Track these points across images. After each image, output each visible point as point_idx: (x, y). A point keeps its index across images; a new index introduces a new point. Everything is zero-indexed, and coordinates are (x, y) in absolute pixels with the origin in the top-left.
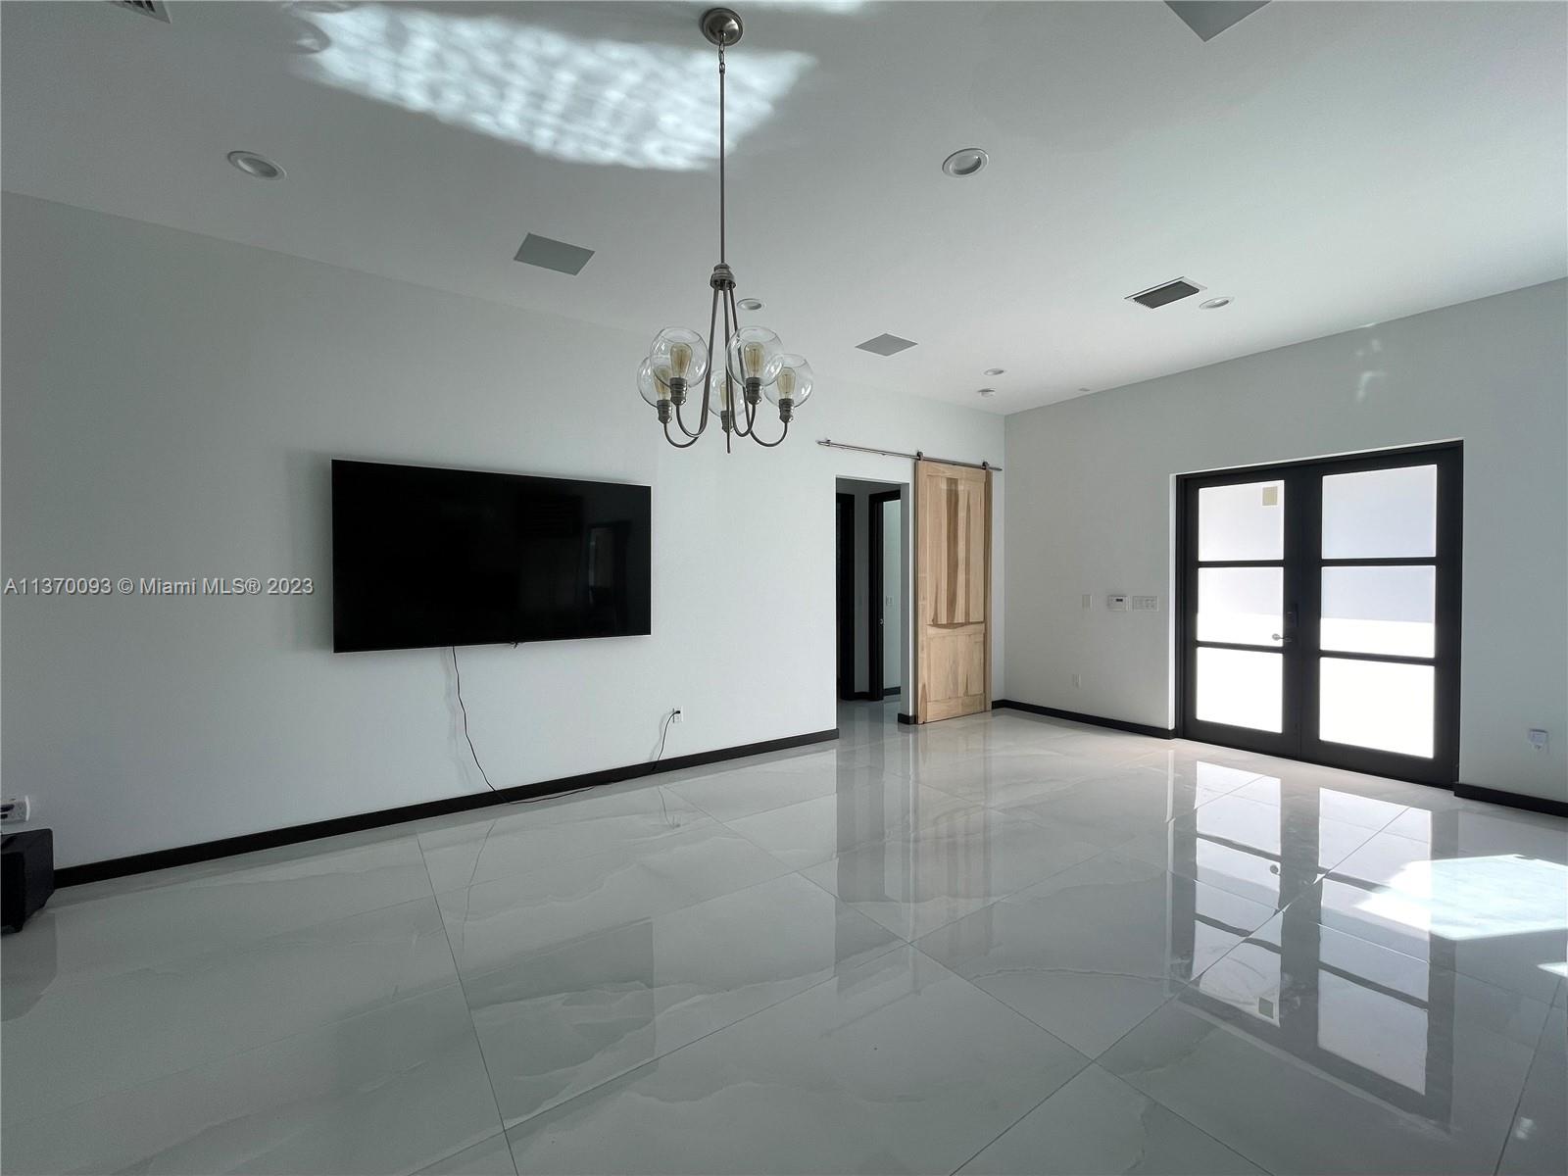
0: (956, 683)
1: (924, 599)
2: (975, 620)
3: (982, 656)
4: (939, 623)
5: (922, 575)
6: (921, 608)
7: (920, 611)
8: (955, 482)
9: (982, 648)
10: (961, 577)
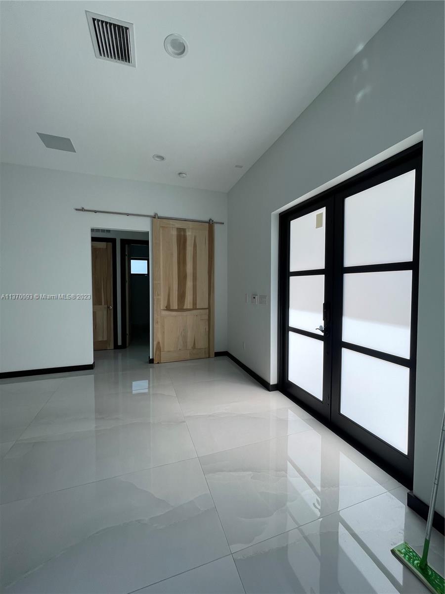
0: (185, 342)
1: (158, 295)
2: (201, 308)
3: (207, 327)
4: (171, 308)
5: (156, 282)
6: (156, 300)
7: (155, 302)
8: (184, 230)
9: (207, 323)
10: (189, 284)
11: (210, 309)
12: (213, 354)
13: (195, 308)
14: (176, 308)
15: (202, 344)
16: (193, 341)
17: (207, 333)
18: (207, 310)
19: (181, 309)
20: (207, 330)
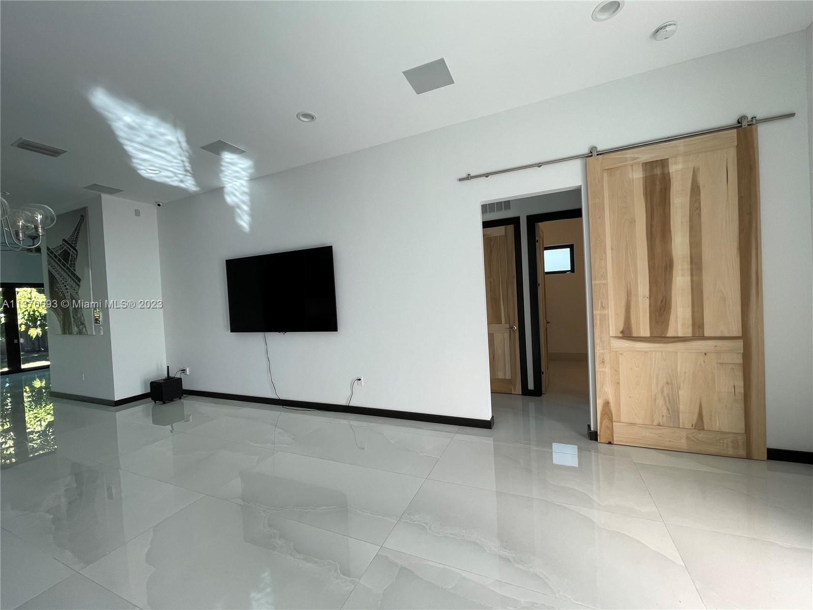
0: (673, 411)
1: (603, 307)
2: (718, 335)
3: (740, 383)
4: (634, 335)
5: (597, 282)
6: (598, 318)
7: (597, 322)
8: (663, 163)
9: (739, 374)
10: (681, 281)
11: (747, 337)
12: (761, 453)
13: (697, 336)
14: (646, 333)
15: (726, 421)
16: (697, 410)
17: (740, 397)
18: (740, 343)
19: (659, 335)
20: (741, 390)
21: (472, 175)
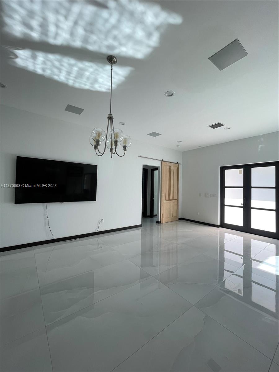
0: (170, 214)
1: (163, 194)
2: (175, 199)
4: (166, 199)
5: (163, 188)
6: (162, 196)
8: (171, 167)
9: (176, 206)
10: (172, 189)
11: (177, 199)
12: (178, 219)
13: (173, 200)
14: (168, 199)
15: (175, 215)
16: (172, 213)
18: (177, 200)
19: (169, 200)
20: (176, 209)
21: (142, 156)
